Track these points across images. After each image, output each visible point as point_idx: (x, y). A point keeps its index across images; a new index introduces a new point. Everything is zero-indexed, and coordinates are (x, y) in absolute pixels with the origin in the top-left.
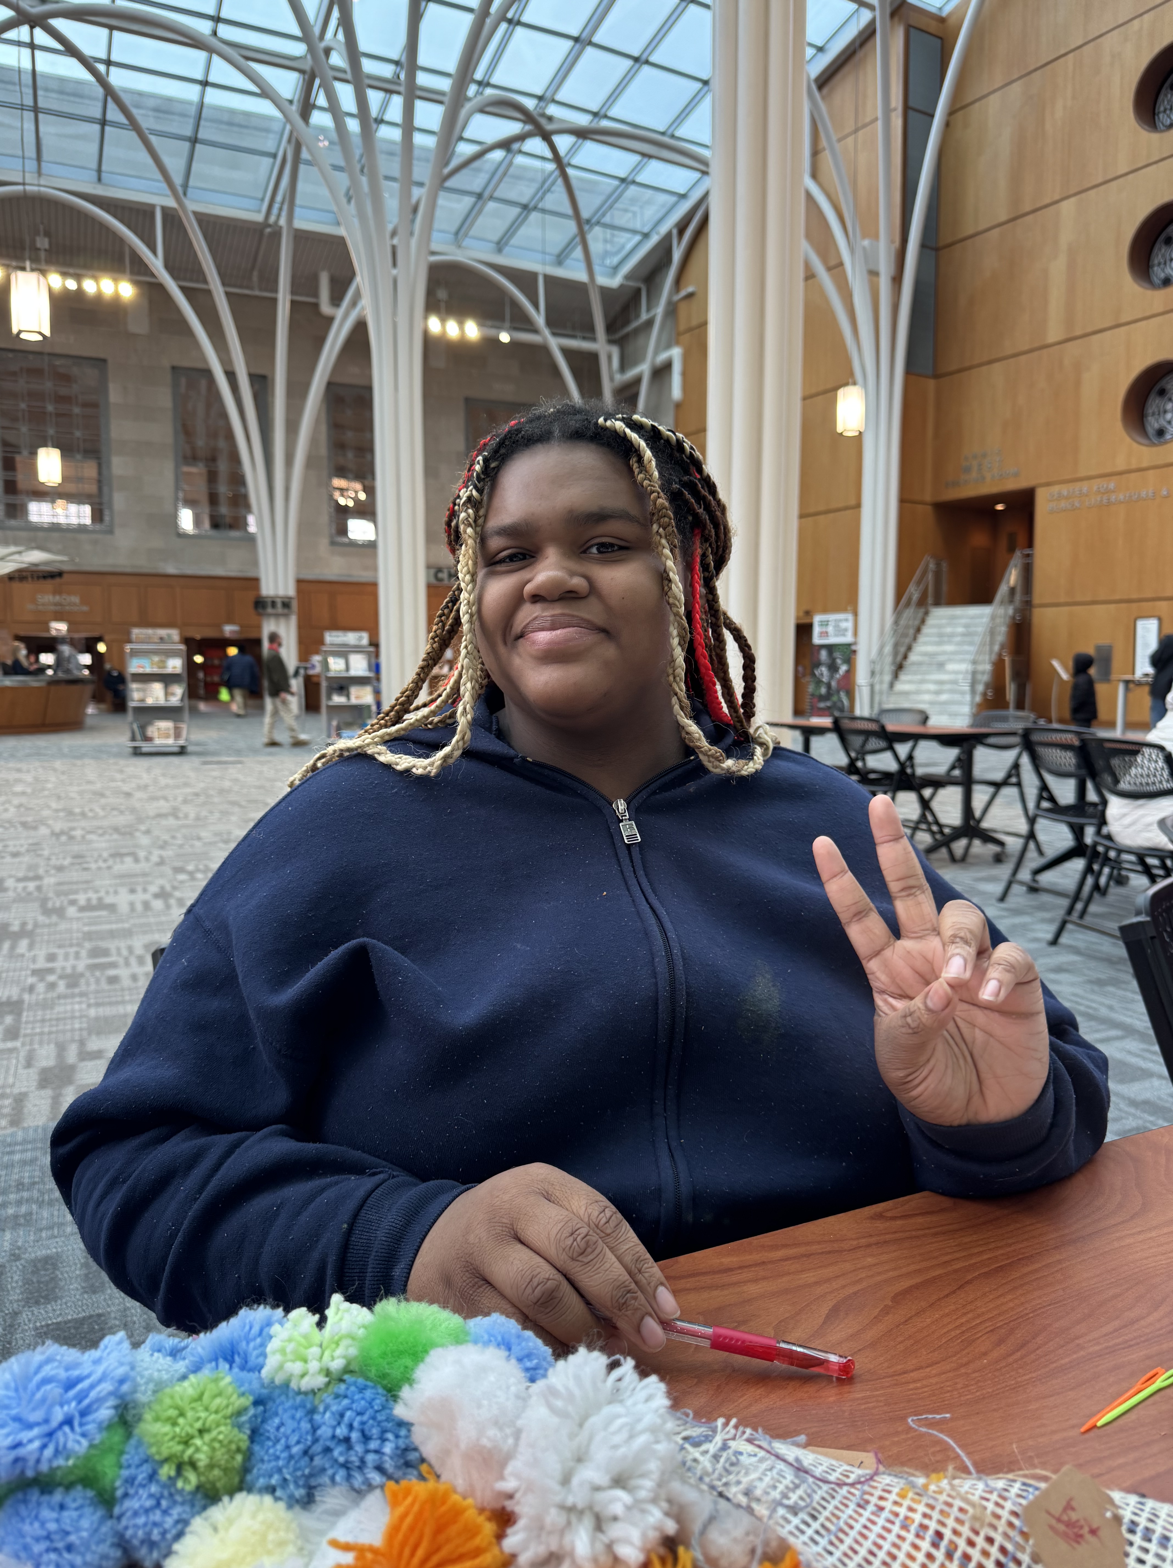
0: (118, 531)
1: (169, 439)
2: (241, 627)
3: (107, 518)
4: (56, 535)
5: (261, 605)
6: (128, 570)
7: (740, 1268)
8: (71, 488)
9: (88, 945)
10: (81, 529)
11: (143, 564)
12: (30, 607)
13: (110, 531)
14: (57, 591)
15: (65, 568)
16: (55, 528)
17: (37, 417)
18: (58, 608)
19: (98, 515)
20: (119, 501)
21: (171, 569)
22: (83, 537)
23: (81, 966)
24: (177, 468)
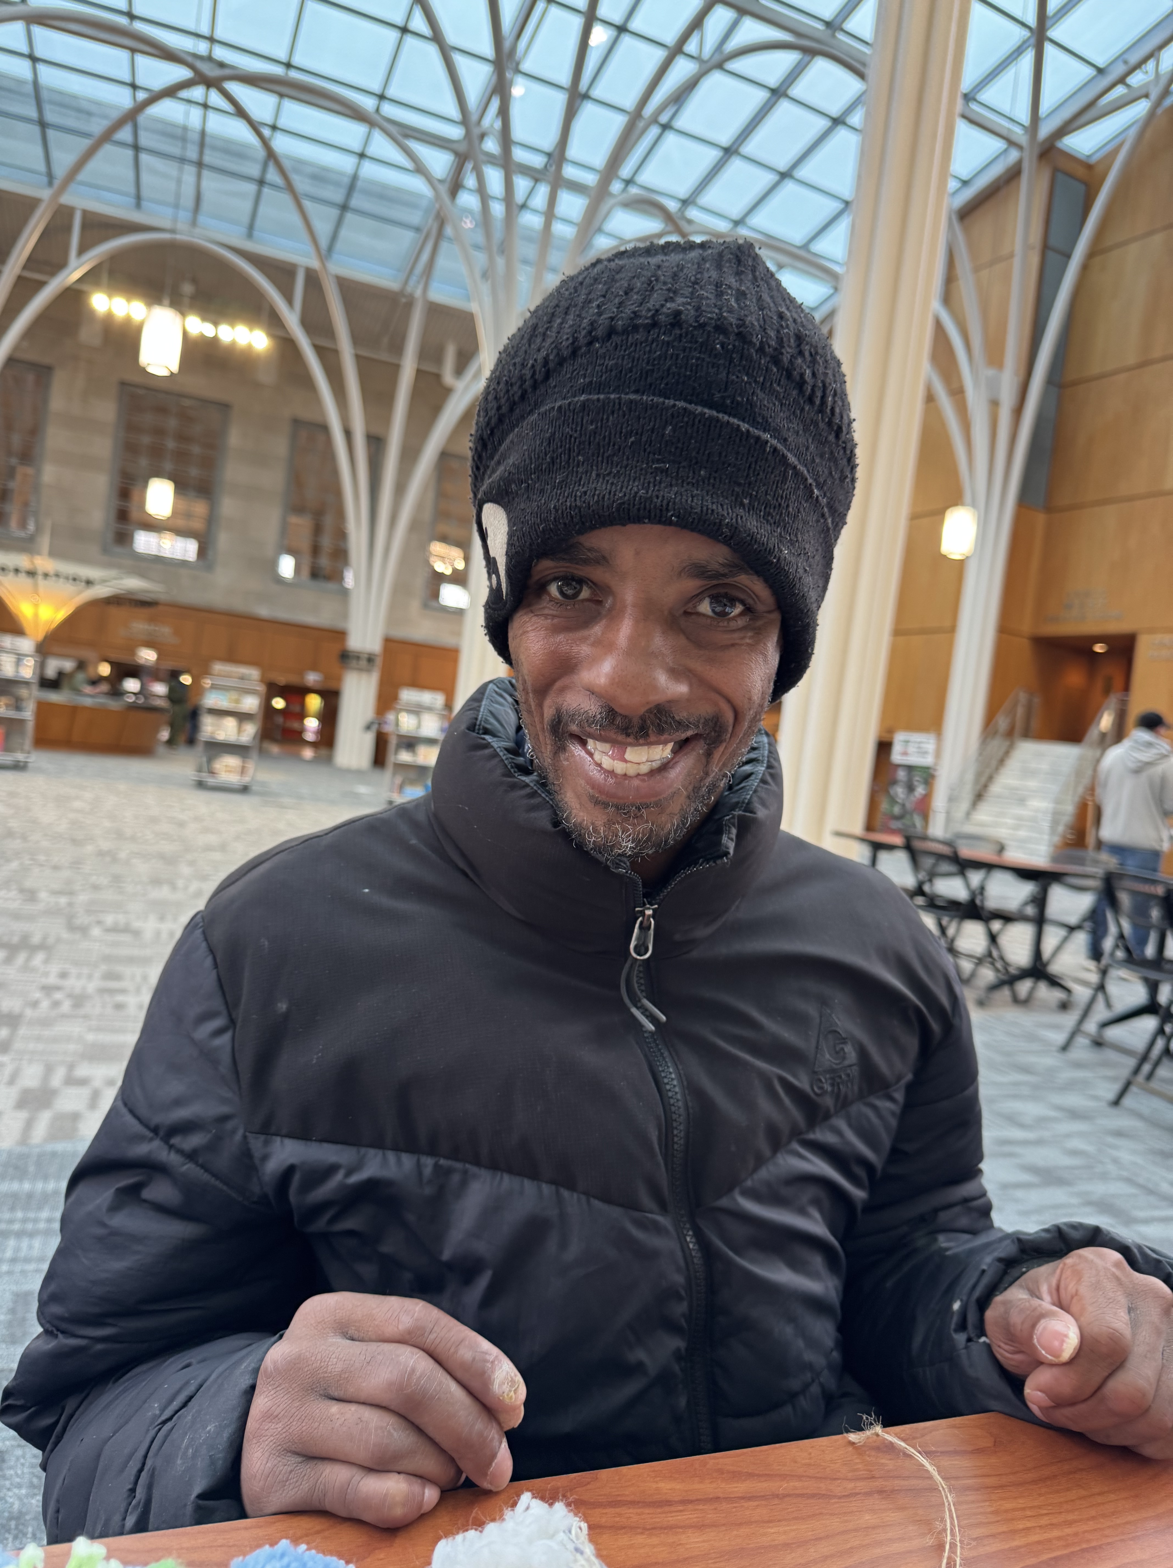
0: (216, 569)
1: (280, 487)
2: (323, 676)
3: (211, 557)
4: (158, 566)
5: (346, 657)
6: (221, 608)
7: (684, 1502)
8: (180, 523)
9: (104, 967)
10: (184, 563)
12: (120, 631)
13: (213, 569)
14: (152, 620)
15: (163, 598)
16: (158, 560)
17: (158, 454)
18: (150, 636)
19: (202, 552)
20: (223, 540)
21: (263, 611)
22: (185, 572)
23: (91, 987)
24: (284, 516)
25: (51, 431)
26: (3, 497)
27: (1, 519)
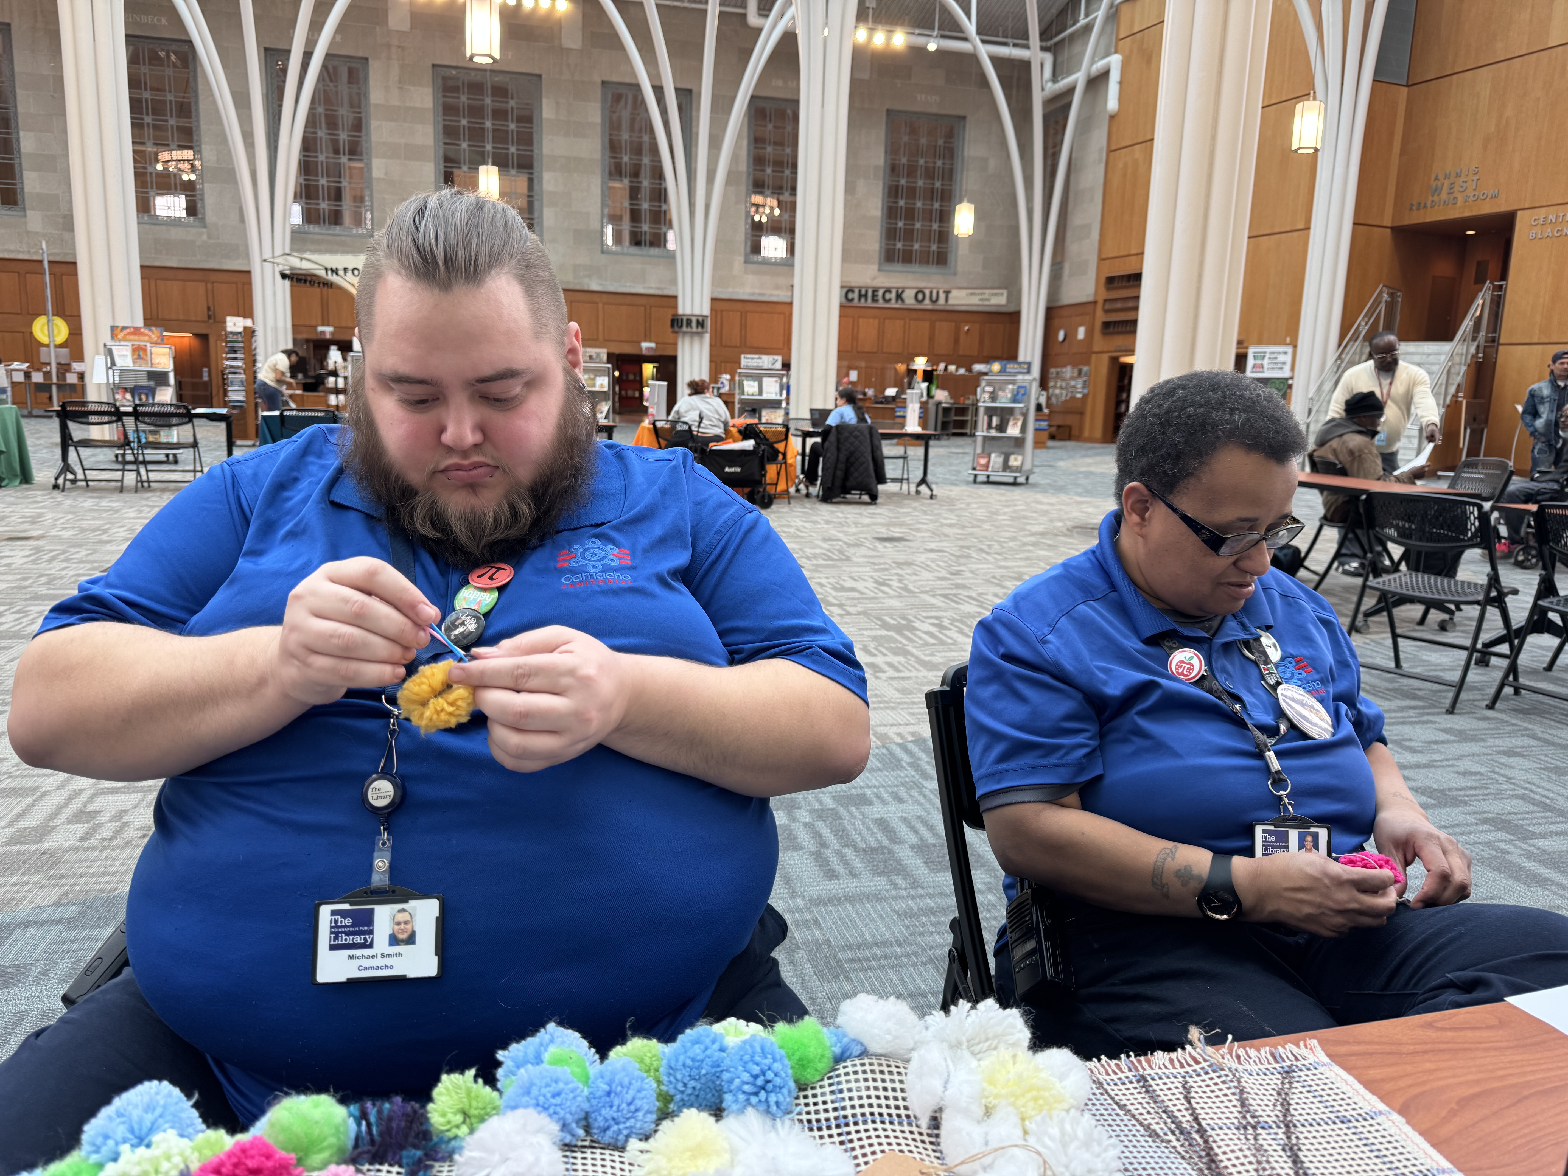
1: (597, 155)
2: (657, 343)
5: (677, 323)
11: (570, 280)
17: (476, 134)
21: (595, 285)
24: (603, 183)
25: (374, 124)
26: (337, 195)
27: (336, 218)
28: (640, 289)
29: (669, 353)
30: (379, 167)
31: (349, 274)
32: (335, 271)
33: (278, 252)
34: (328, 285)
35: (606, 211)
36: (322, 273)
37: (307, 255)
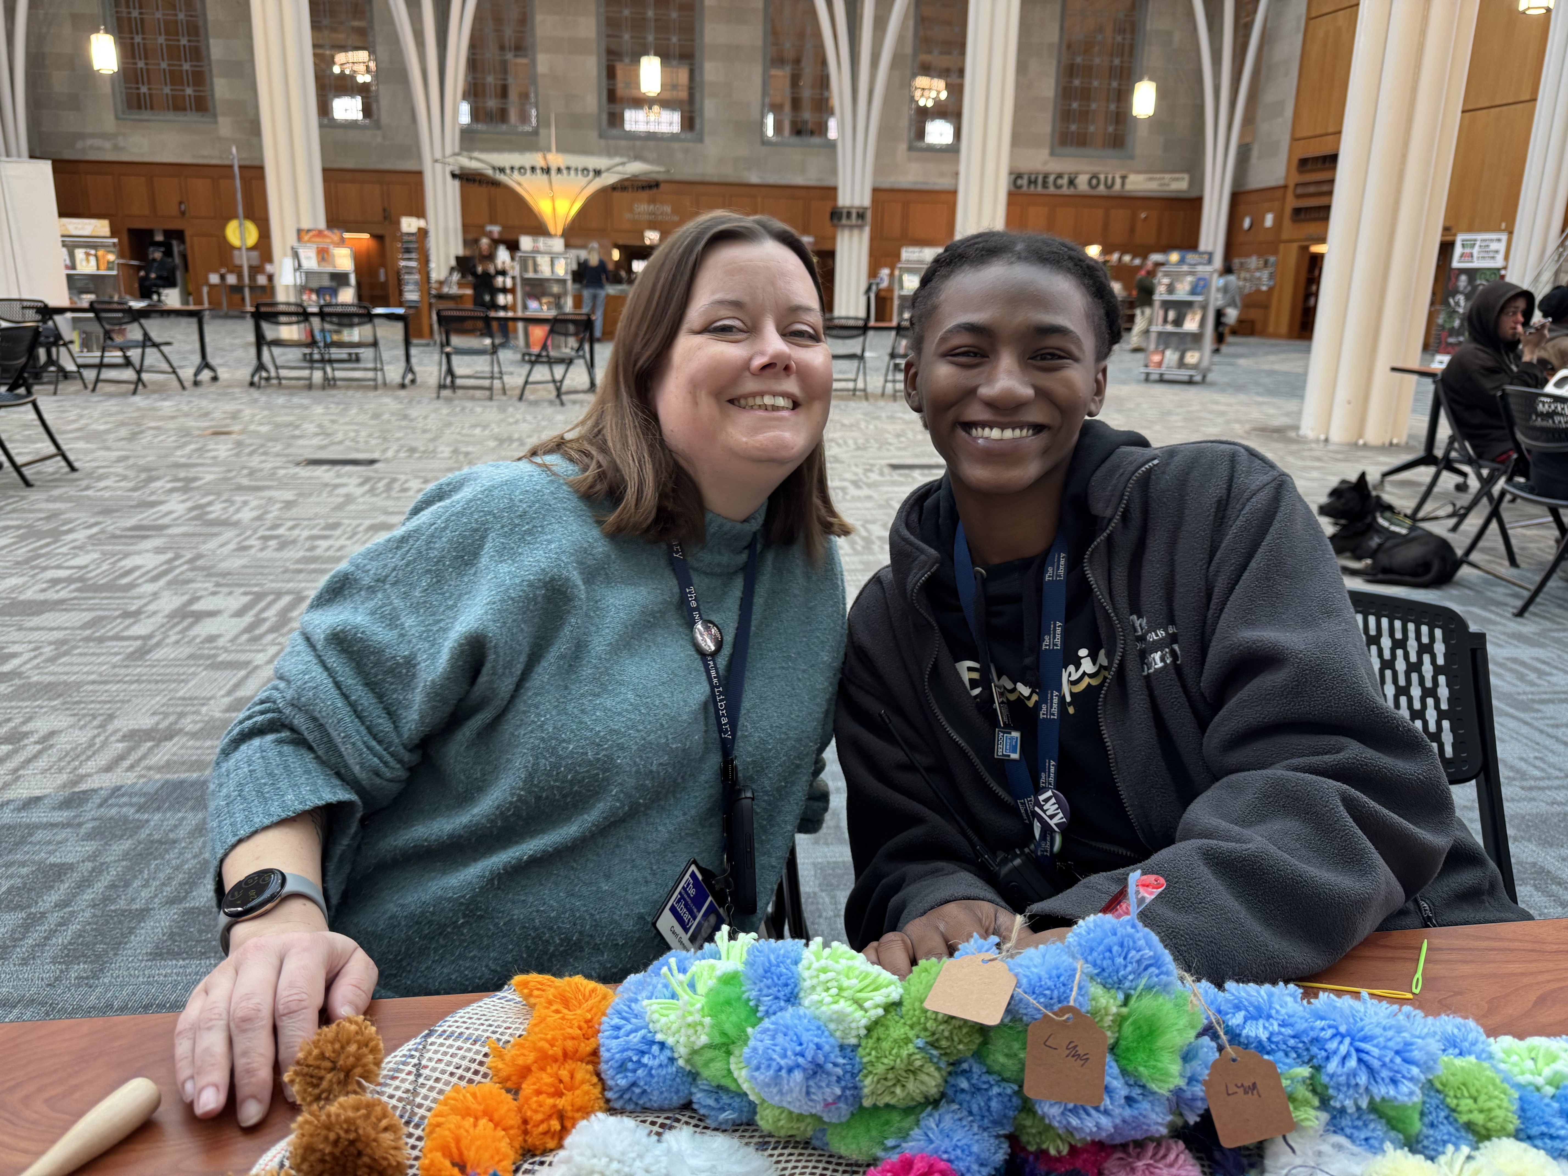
0: (707, 139)
1: (759, 43)
2: (816, 237)
3: (698, 126)
4: (651, 144)
5: (836, 215)
6: (715, 179)
8: (667, 95)
10: (673, 137)
11: (730, 174)
12: (628, 216)
13: (701, 140)
14: (652, 201)
15: (661, 178)
16: (651, 137)
17: (639, 25)
18: (652, 217)
19: (689, 123)
20: (710, 108)
21: (754, 178)
22: (676, 145)
24: (765, 72)
25: (539, 18)
26: (504, 92)
27: (502, 116)
28: (799, 180)
29: (827, 247)
30: (543, 62)
31: (516, 172)
32: (502, 170)
33: (448, 151)
34: (496, 184)
35: (767, 100)
36: (490, 172)
37: (476, 154)
